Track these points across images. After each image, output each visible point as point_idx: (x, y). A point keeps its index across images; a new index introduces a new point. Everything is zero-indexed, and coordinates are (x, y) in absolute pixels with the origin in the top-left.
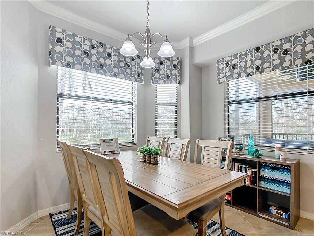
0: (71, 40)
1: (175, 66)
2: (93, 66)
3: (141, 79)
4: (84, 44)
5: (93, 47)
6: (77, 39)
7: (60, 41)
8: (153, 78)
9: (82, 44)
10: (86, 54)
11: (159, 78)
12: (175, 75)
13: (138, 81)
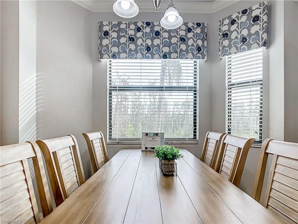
0: (116, 30)
1: (256, 19)
2: (139, 51)
3: (202, 54)
4: (130, 29)
5: (139, 30)
6: (123, 26)
7: (106, 33)
8: (221, 48)
9: (127, 30)
10: (132, 39)
11: (230, 46)
12: (257, 33)
13: (199, 58)
